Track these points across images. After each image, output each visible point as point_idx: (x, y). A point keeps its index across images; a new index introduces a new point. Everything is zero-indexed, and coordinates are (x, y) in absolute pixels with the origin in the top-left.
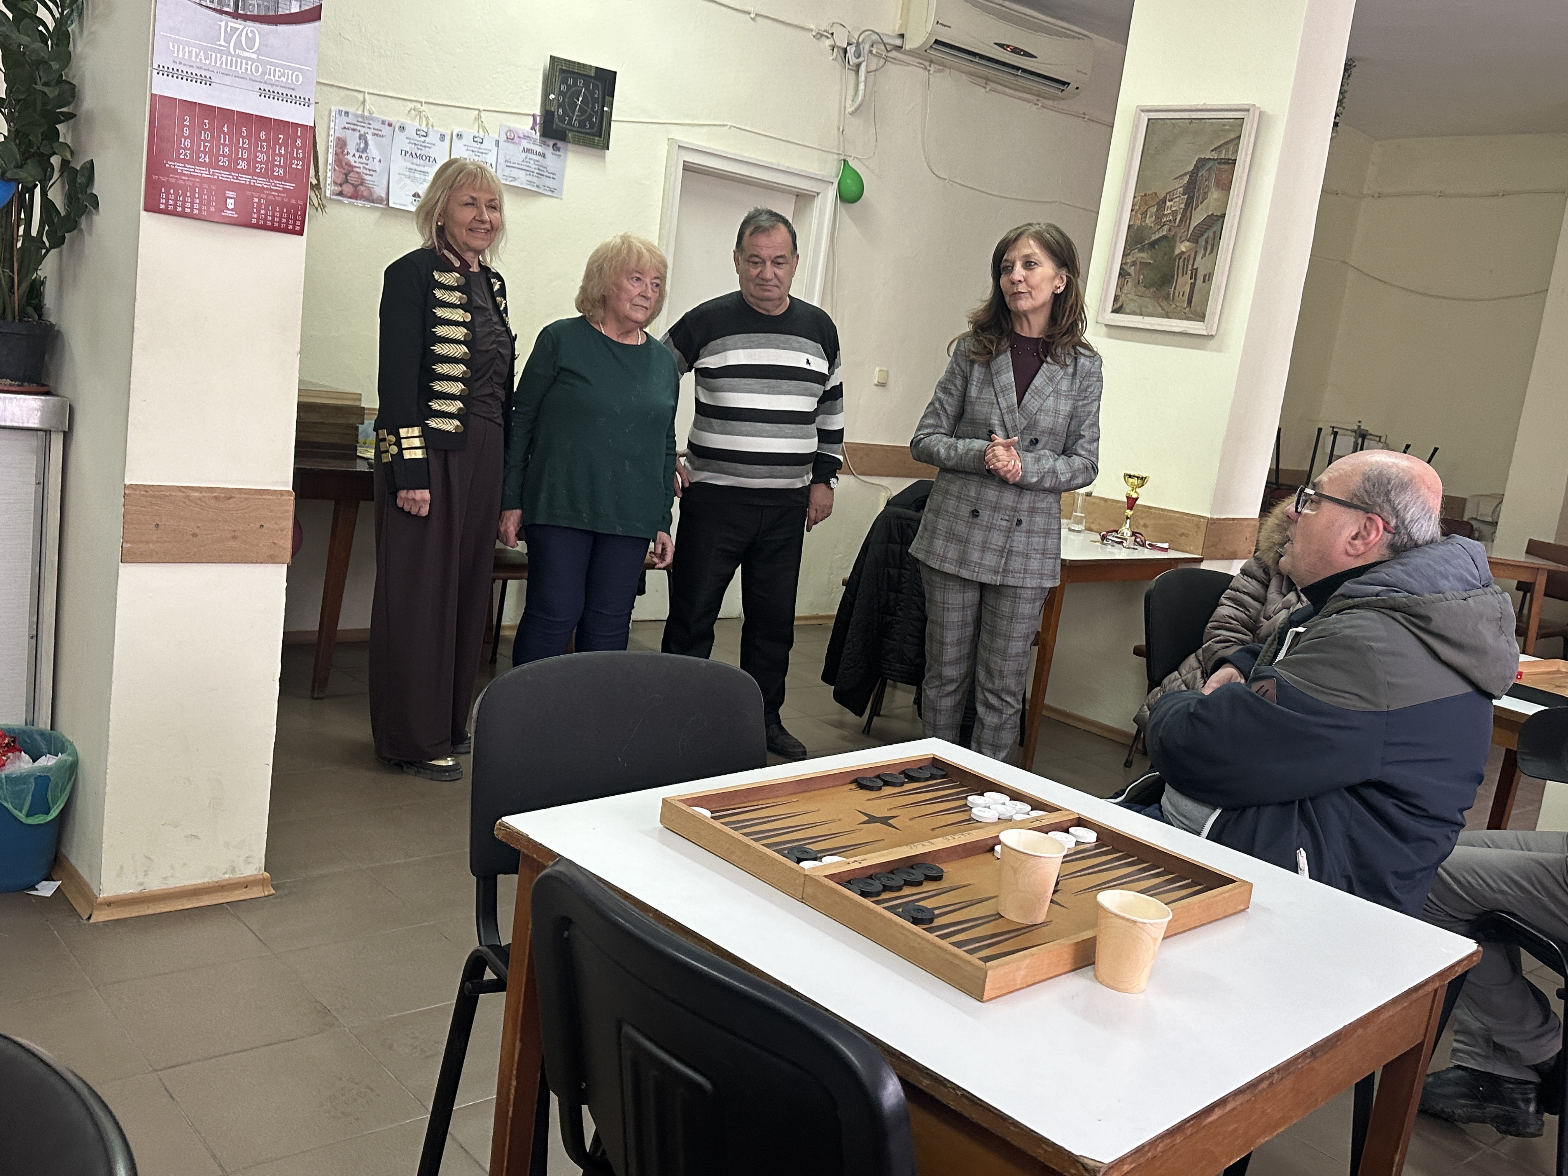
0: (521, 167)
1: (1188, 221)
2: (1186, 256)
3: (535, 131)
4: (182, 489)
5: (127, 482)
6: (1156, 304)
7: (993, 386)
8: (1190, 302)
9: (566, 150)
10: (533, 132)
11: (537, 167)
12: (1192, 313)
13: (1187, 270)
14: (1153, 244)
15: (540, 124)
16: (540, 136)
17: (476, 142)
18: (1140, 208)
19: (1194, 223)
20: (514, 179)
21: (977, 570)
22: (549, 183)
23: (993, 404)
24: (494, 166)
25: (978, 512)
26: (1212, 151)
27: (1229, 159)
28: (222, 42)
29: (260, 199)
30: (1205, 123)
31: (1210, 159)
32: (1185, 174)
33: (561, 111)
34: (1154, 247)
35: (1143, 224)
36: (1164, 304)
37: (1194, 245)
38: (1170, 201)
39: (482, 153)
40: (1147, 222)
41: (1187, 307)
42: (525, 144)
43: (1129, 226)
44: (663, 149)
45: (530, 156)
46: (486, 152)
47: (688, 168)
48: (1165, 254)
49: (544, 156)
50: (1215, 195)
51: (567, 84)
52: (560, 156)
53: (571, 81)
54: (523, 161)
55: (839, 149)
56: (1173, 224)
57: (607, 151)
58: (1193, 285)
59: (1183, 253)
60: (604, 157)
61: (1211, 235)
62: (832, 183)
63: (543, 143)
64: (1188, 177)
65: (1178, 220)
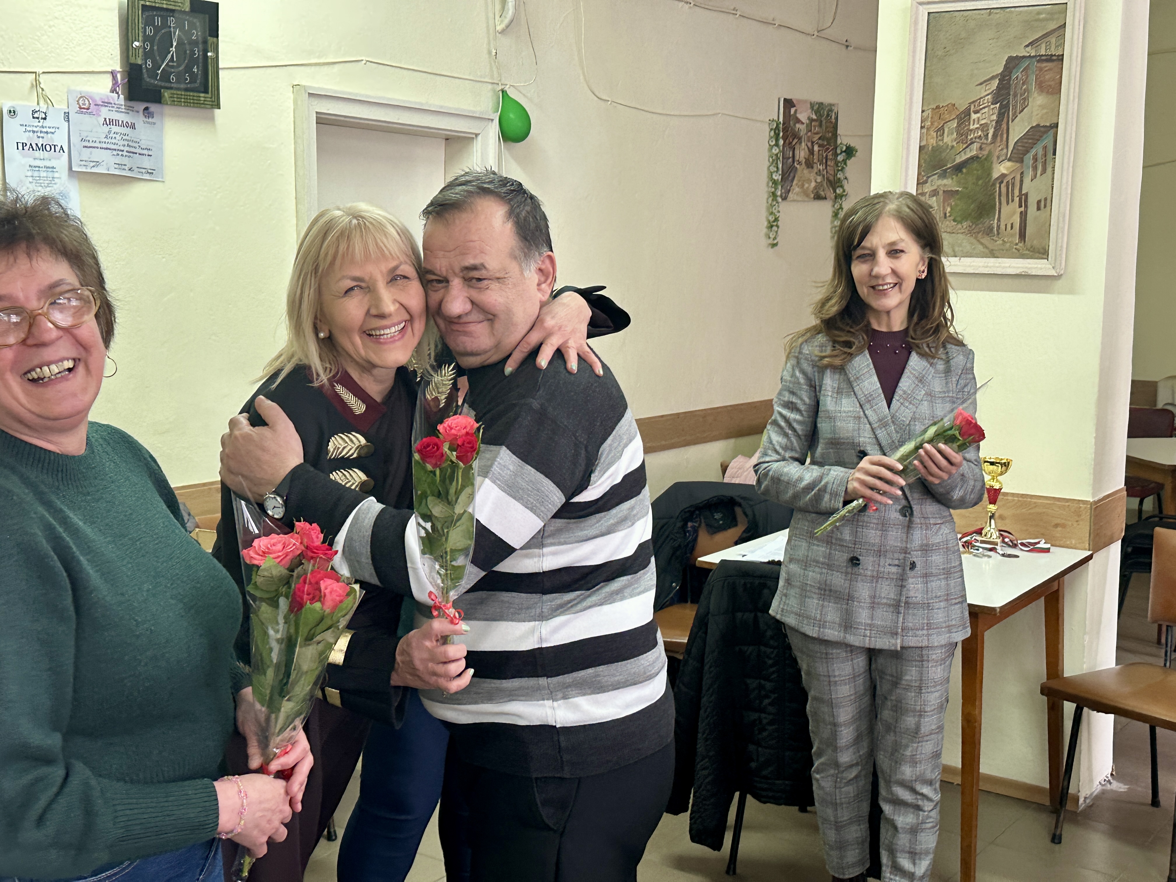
0: (104, 146)
1: (1005, 136)
2: (1009, 178)
3: (117, 93)
6: (974, 241)
8: (1022, 235)
9: (162, 115)
10: (115, 95)
11: (126, 143)
12: (1028, 250)
13: (1013, 197)
14: (959, 168)
15: (123, 85)
16: (125, 99)
17: (38, 118)
18: (932, 124)
19: (1014, 138)
20: (97, 164)
21: (868, 633)
22: (146, 163)
23: (859, 417)
24: (66, 149)
25: (858, 559)
26: (1027, 46)
27: (1052, 56)
30: (1011, 12)
31: (1024, 57)
32: (993, 78)
33: (149, 62)
34: (961, 171)
35: (941, 143)
36: (986, 240)
37: (1018, 165)
38: (975, 113)
39: (47, 133)
40: (945, 141)
41: (1020, 242)
42: (105, 113)
43: (920, 147)
44: (288, 100)
45: (115, 129)
46: (53, 130)
47: (323, 121)
48: (978, 178)
49: (133, 126)
50: (1040, 98)
51: (153, 25)
52: (154, 124)
53: (158, 21)
54: (106, 137)
55: (492, 77)
56: (984, 140)
57: (217, 111)
58: (1024, 215)
59: (1003, 176)
60: (212, 119)
61: (1040, 152)
62: (492, 120)
63: (129, 109)
64: (997, 82)
65: (990, 136)
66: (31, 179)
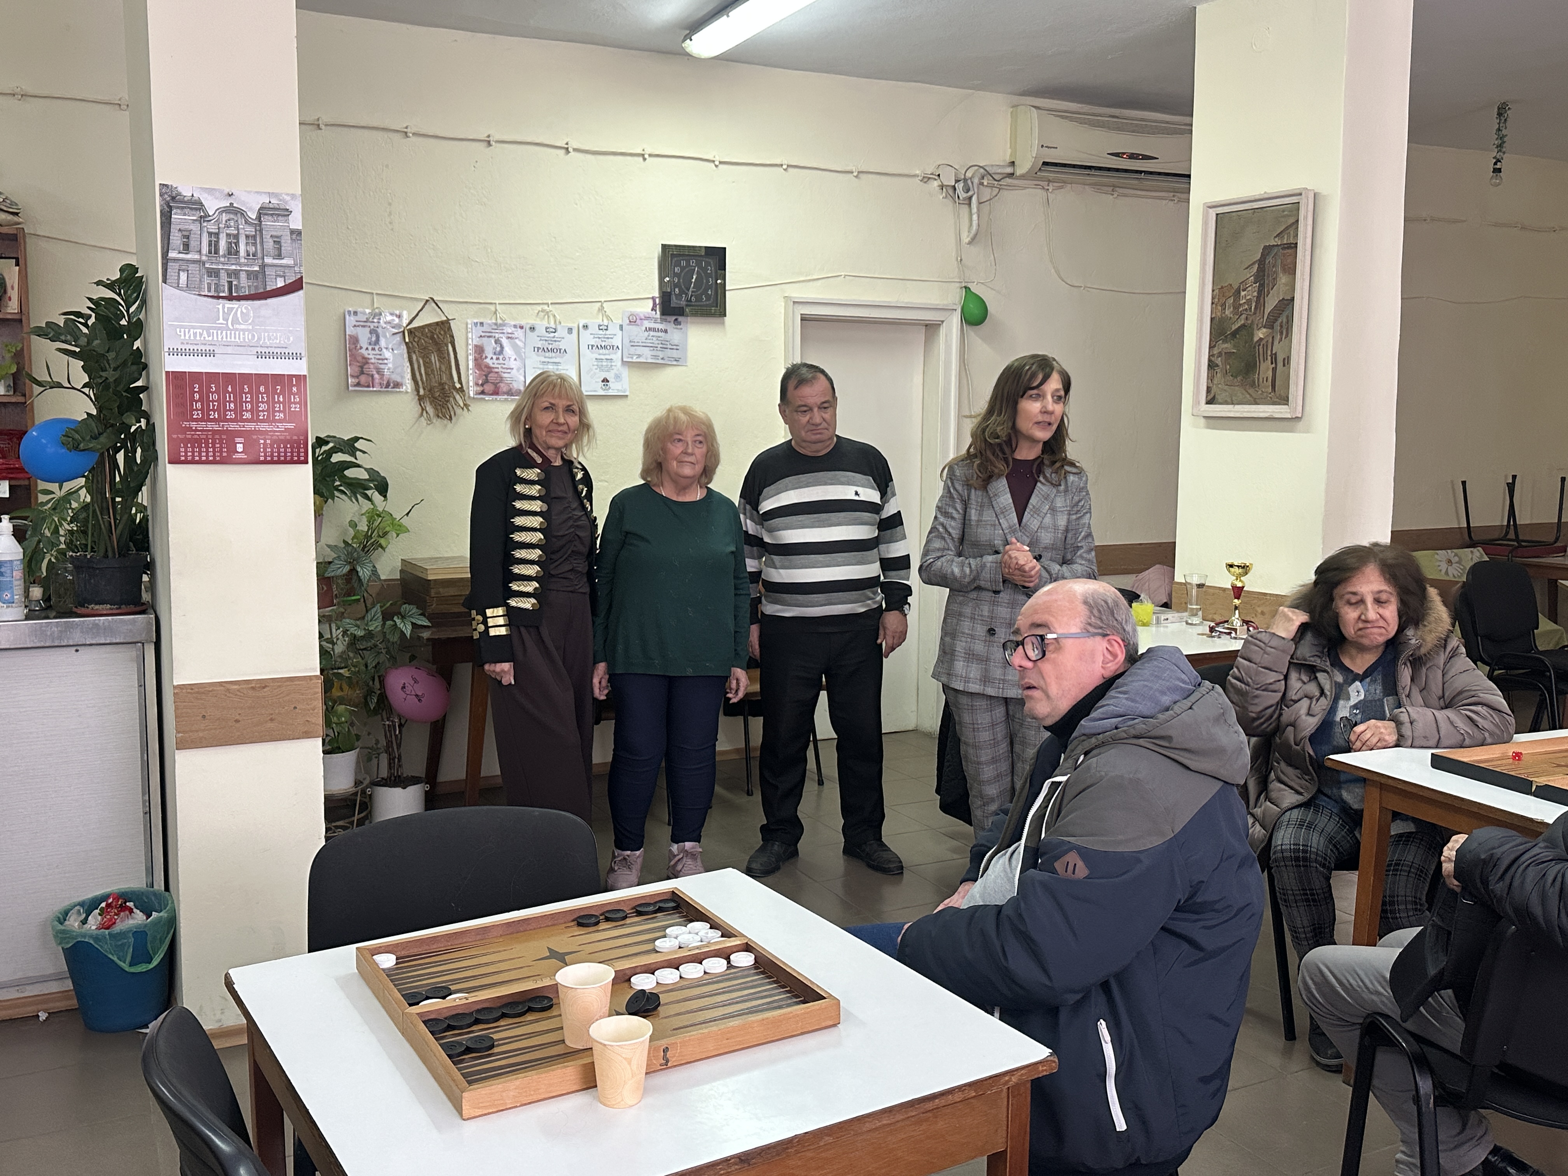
0: (645, 344)
1: (1262, 308)
2: (1264, 342)
3: (656, 311)
4: (224, 685)
5: (175, 683)
6: (1244, 392)
7: (993, 507)
8: (1273, 387)
9: (687, 322)
10: (654, 312)
11: (660, 342)
12: (1277, 398)
13: (1267, 356)
14: (1234, 334)
15: (659, 305)
16: (661, 314)
17: (602, 330)
18: (1219, 299)
19: (1268, 309)
20: (639, 356)
21: (1001, 686)
22: (675, 354)
23: (995, 525)
24: (620, 347)
25: (995, 631)
26: (1275, 237)
27: (1291, 243)
28: (221, 321)
29: (265, 440)
30: (1266, 211)
31: (1274, 246)
32: (1254, 263)
33: (677, 290)
34: (1236, 337)
35: (1224, 315)
36: (1251, 391)
37: (1271, 331)
38: (1244, 290)
39: (608, 338)
40: (1226, 313)
41: (1272, 391)
42: (647, 324)
43: (1211, 317)
44: (780, 307)
45: (652, 333)
46: (612, 336)
47: (804, 318)
48: (1246, 343)
49: (666, 331)
50: (1283, 279)
51: (680, 266)
52: (681, 329)
53: (683, 263)
54: (646, 339)
55: (959, 277)
56: (1248, 312)
57: (725, 318)
58: (1274, 370)
59: (1261, 339)
60: (723, 323)
61: (1285, 320)
62: (956, 310)
63: (663, 321)
64: (1257, 266)
65: (1253, 308)
66: (596, 367)
